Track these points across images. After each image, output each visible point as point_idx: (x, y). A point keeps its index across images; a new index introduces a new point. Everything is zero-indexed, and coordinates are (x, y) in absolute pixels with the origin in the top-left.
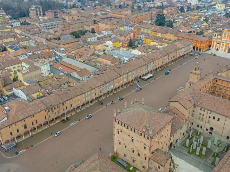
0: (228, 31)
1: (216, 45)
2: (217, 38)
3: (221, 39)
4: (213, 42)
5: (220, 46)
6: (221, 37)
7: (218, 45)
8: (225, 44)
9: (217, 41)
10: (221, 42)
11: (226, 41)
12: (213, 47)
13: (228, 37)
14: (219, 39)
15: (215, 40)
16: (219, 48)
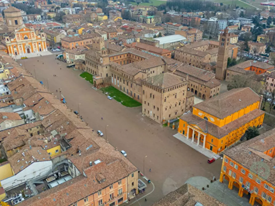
0: (19, 31)
1: (13, 50)
2: (12, 42)
3: (16, 42)
4: (8, 47)
5: (17, 49)
6: (14, 40)
7: (15, 49)
8: (22, 46)
9: (12, 46)
10: (17, 45)
11: (22, 42)
12: (11, 53)
13: (21, 37)
14: (14, 42)
15: (10, 45)
16: (18, 51)
